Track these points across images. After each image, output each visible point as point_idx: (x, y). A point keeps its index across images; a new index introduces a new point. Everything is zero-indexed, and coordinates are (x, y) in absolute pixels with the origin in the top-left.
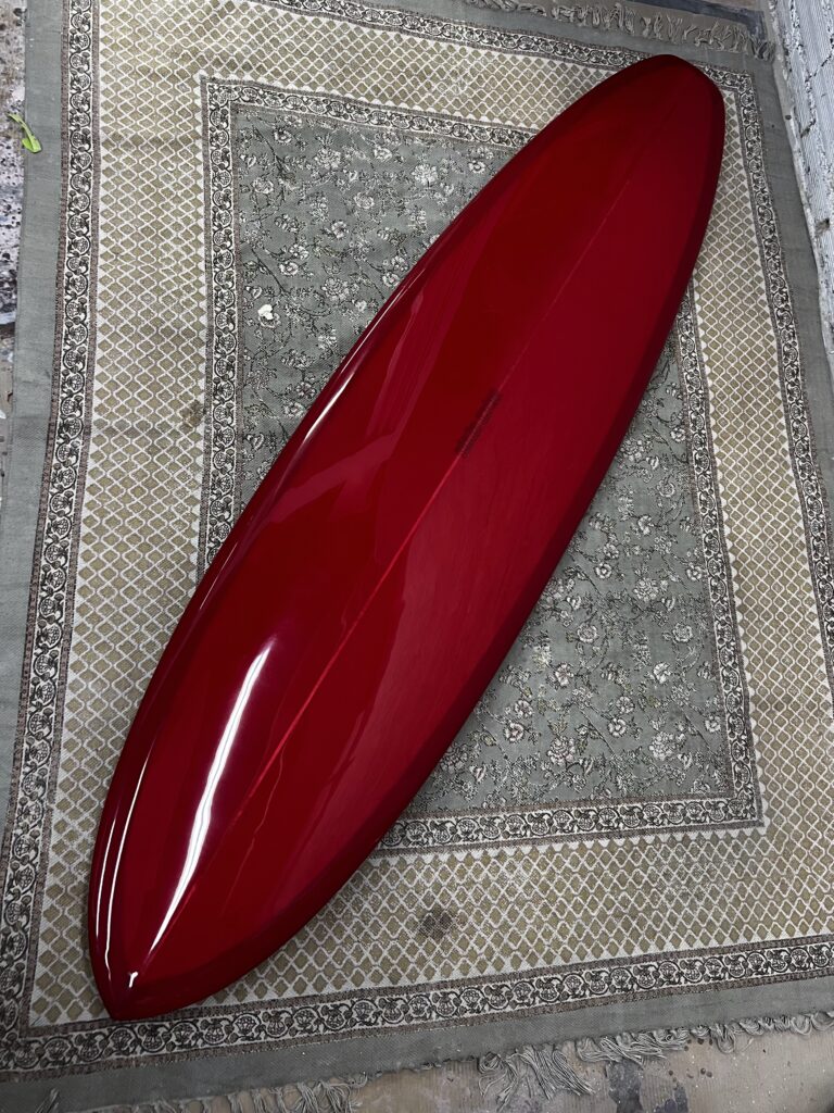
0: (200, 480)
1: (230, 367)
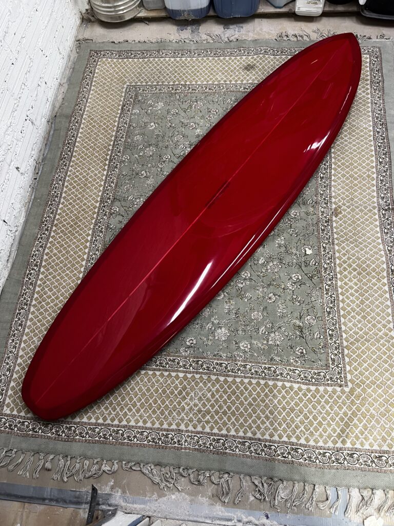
0: (332, 188)
1: (323, 230)
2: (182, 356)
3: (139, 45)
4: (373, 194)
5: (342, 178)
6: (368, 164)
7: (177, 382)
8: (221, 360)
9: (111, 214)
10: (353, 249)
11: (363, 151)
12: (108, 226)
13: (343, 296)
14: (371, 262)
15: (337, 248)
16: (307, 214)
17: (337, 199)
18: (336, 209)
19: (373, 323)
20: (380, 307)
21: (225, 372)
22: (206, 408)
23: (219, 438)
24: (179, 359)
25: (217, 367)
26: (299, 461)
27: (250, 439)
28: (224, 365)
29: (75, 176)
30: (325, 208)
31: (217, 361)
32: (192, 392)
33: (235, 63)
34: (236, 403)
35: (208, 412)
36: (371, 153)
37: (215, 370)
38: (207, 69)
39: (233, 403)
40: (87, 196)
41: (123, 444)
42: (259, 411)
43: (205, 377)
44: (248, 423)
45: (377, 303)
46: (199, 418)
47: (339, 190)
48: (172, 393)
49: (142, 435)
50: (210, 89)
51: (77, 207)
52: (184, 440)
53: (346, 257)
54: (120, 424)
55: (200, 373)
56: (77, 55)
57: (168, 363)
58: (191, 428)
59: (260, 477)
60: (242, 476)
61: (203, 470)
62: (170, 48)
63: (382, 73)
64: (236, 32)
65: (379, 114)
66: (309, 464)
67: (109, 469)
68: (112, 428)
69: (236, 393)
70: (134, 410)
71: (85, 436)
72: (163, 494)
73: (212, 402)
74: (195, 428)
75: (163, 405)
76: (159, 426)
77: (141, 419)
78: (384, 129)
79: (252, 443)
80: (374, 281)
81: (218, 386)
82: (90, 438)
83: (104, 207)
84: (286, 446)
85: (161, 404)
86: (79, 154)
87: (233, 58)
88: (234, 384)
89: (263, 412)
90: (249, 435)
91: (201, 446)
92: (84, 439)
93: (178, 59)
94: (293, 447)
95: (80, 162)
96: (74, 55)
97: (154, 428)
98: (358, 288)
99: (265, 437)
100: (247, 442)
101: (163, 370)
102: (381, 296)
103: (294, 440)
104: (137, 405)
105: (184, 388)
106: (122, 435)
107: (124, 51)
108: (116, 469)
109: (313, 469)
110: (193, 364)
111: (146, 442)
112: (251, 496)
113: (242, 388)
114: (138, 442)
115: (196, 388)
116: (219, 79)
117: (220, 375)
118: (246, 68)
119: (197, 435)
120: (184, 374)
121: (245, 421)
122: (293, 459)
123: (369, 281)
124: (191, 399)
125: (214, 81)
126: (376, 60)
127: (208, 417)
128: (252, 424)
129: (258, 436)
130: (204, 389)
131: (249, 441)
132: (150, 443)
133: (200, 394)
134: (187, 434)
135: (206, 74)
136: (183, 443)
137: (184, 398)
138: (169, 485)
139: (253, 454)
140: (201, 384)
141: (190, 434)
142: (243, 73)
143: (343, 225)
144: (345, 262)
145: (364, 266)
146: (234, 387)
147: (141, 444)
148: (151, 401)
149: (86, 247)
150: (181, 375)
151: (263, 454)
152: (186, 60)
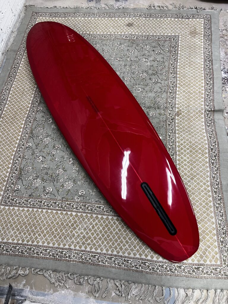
0: (177, 99)
1: (169, 125)
2: (76, 202)
3: (63, 9)
4: (201, 103)
5: (183, 93)
6: (200, 85)
7: (71, 218)
8: (100, 204)
9: (38, 111)
10: (187, 136)
11: (197, 76)
12: (35, 119)
13: (179, 165)
14: (198, 144)
15: (177, 135)
16: (160, 114)
17: (179, 105)
18: (178, 112)
19: (198, 182)
20: (203, 171)
21: (102, 212)
22: (89, 235)
23: (95, 255)
24: (73, 203)
25: (97, 209)
26: (146, 270)
27: (115, 256)
28: (102, 208)
29: (17, 88)
30: (171, 111)
31: (97, 205)
32: (80, 224)
33: (121, 22)
34: (108, 232)
35: (90, 238)
36: (202, 78)
37: (96, 211)
38: (104, 25)
39: (106, 232)
40: (23, 100)
41: (33, 257)
42: (122, 238)
43: (89, 215)
44: (115, 246)
45: (201, 169)
46: (83, 242)
47: (181, 100)
48: (67, 225)
49: (46, 251)
50: (104, 37)
51: (17, 106)
52: (73, 255)
53: (183, 141)
54: (33, 244)
55: (86, 213)
56: (24, 15)
57: (66, 206)
58: (77, 248)
59: (121, 281)
60: (108, 280)
61: (83, 275)
62: (82, 12)
63: (211, 30)
64: (123, 4)
65: (208, 55)
66: (153, 273)
67: (23, 273)
68: (27, 247)
69: (108, 226)
70: (42, 235)
71: (9, 251)
72: (57, 290)
73: (93, 231)
74: (80, 248)
75: (61, 232)
76: (58, 246)
77: (46, 241)
78: (211, 64)
79: (116, 258)
80: (200, 155)
81: (97, 221)
82: (13, 253)
83: (34, 107)
84: (138, 261)
85: (60, 232)
86: (21, 74)
87: (120, 19)
88: (107, 220)
89: (125, 238)
90: (115, 253)
91: (83, 259)
92: (8, 253)
93: (86, 18)
94: (143, 261)
95: (21, 79)
96: (23, 15)
97: (54, 247)
98: (189, 160)
99: (125, 255)
100: (113, 257)
101: (63, 210)
102: (204, 165)
103: (143, 257)
104: (44, 232)
105: (75, 222)
106: (33, 251)
107: (54, 13)
108: (27, 274)
109: (155, 276)
110: (82, 207)
111: (48, 256)
112: (113, 293)
113: (112, 223)
114: (43, 256)
115: (83, 222)
116: (111, 31)
117: (99, 214)
118: (128, 25)
119: (81, 252)
120: (76, 213)
121: (113, 244)
122: (142, 269)
123: (197, 156)
124: (79, 229)
125: (107, 32)
126: (208, 22)
127: (89, 241)
128: (117, 246)
129: (121, 254)
130: (88, 223)
131: (115, 257)
132: (51, 257)
133: (85, 226)
134: (75, 252)
135: (103, 28)
136: (72, 257)
137: (75, 228)
138: (60, 284)
139: (116, 266)
140: (86, 220)
141: (77, 252)
142: (126, 28)
143: (182, 121)
144: (182, 144)
145: (194, 146)
146: (107, 222)
147: (45, 257)
148: (53, 230)
149: (20, 132)
150: (74, 214)
151: (123, 265)
152: (91, 19)
